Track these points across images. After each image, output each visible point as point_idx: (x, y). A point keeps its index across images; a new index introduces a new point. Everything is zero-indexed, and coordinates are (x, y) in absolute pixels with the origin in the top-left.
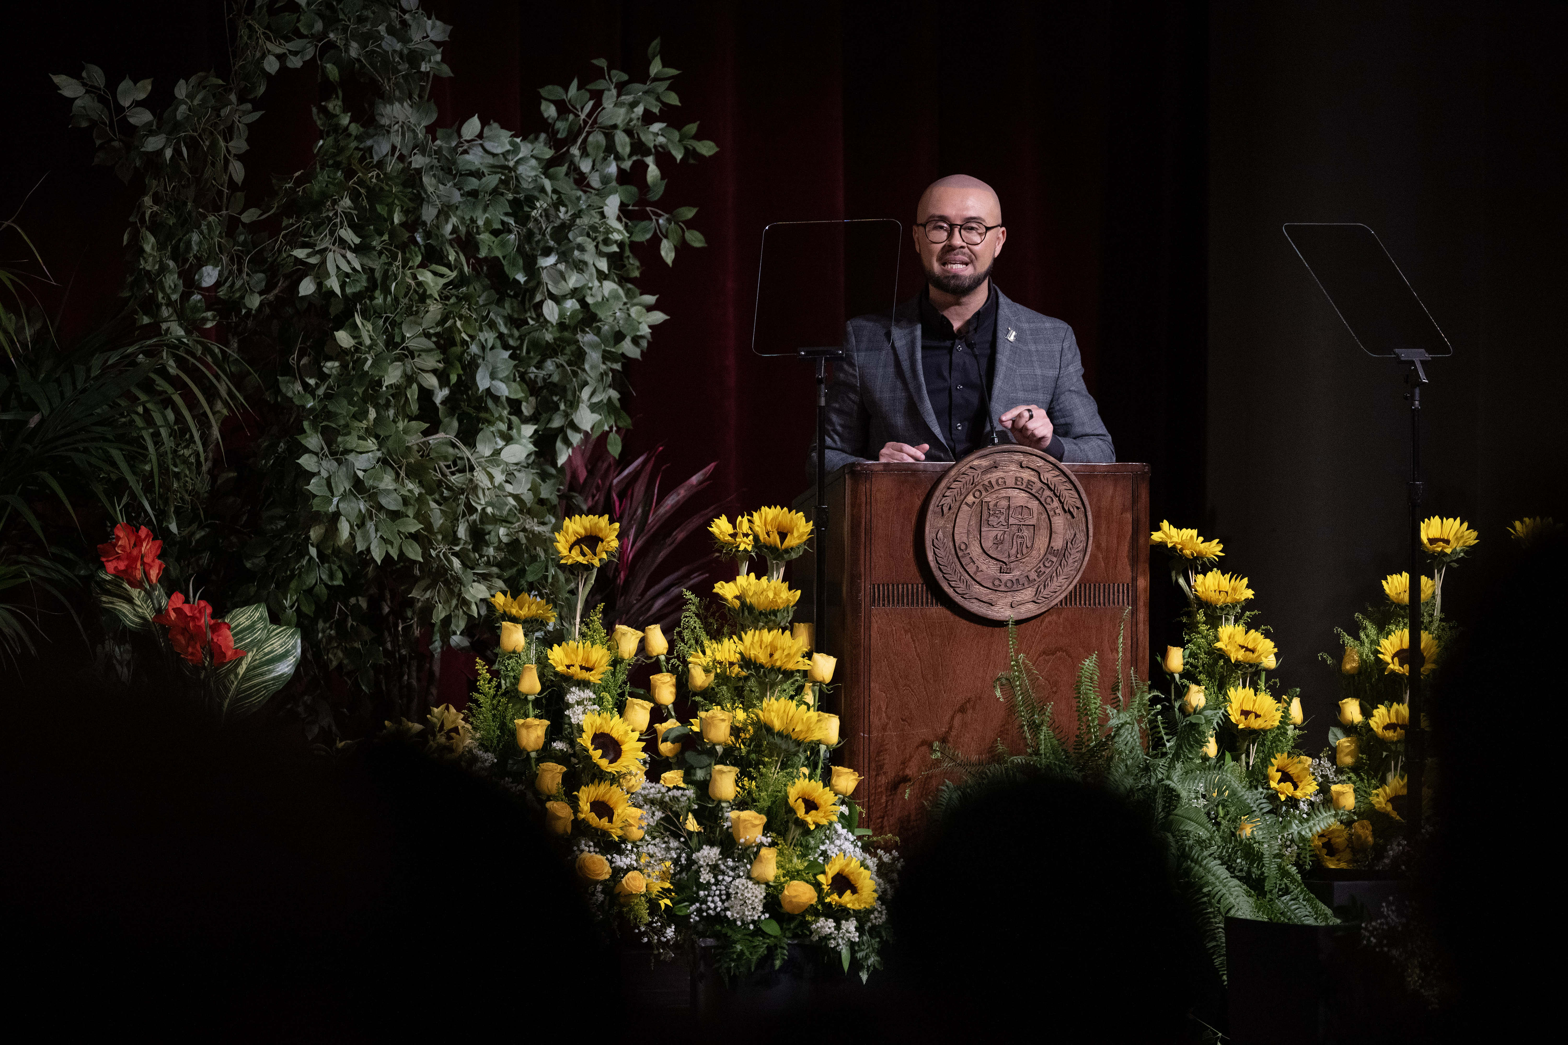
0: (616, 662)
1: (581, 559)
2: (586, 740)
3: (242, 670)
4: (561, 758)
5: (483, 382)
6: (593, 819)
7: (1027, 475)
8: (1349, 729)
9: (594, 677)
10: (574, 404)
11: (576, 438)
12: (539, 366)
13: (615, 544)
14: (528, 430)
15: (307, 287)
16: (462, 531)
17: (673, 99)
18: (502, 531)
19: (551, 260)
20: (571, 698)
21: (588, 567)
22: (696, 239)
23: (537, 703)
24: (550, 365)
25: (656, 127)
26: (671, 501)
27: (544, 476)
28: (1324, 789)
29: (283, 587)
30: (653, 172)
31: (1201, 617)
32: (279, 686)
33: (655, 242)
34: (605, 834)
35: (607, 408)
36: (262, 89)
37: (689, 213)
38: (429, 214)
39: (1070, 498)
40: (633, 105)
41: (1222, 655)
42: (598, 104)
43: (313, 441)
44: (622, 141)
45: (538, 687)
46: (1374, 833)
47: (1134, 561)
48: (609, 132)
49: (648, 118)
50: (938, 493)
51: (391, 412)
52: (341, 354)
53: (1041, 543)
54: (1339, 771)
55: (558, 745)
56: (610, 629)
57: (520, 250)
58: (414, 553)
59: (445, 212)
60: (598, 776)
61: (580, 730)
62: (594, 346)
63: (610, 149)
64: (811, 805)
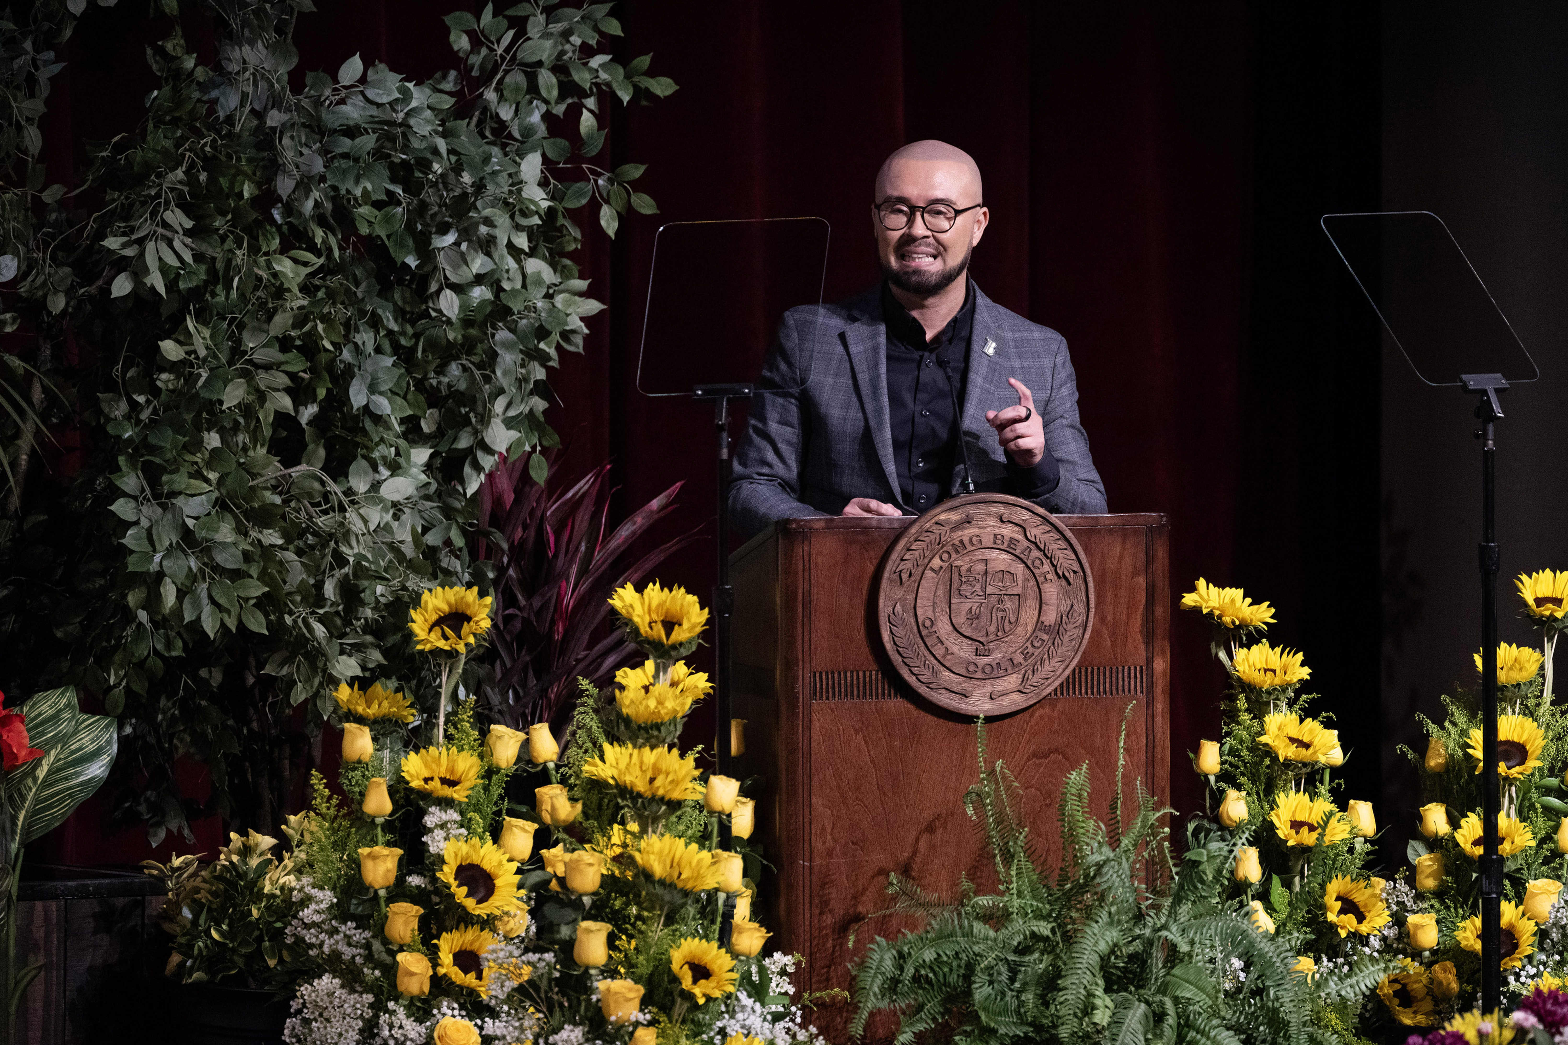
0: (490, 773)
1: (441, 644)
2: (447, 874)
4: (417, 897)
6: (457, 976)
7: (1008, 531)
8: (1434, 843)
9: (459, 794)
11: (486, 464)
13: (486, 624)
14: (422, 457)
16: (329, 589)
17: (613, 30)
19: (452, 239)
20: (429, 821)
21: (452, 655)
22: (644, 206)
23: (388, 826)
25: (597, 63)
28: (1399, 920)
30: (589, 121)
31: (1242, 703)
34: (472, 993)
38: (285, 186)
39: (1065, 559)
41: (1269, 752)
42: (521, 37)
43: (131, 481)
45: (388, 807)
46: (1459, 976)
47: (1149, 637)
48: (532, 71)
49: (583, 54)
50: (895, 556)
54: (1420, 897)
55: (415, 880)
57: (411, 228)
60: (465, 920)
61: (441, 860)
64: (701, 972)
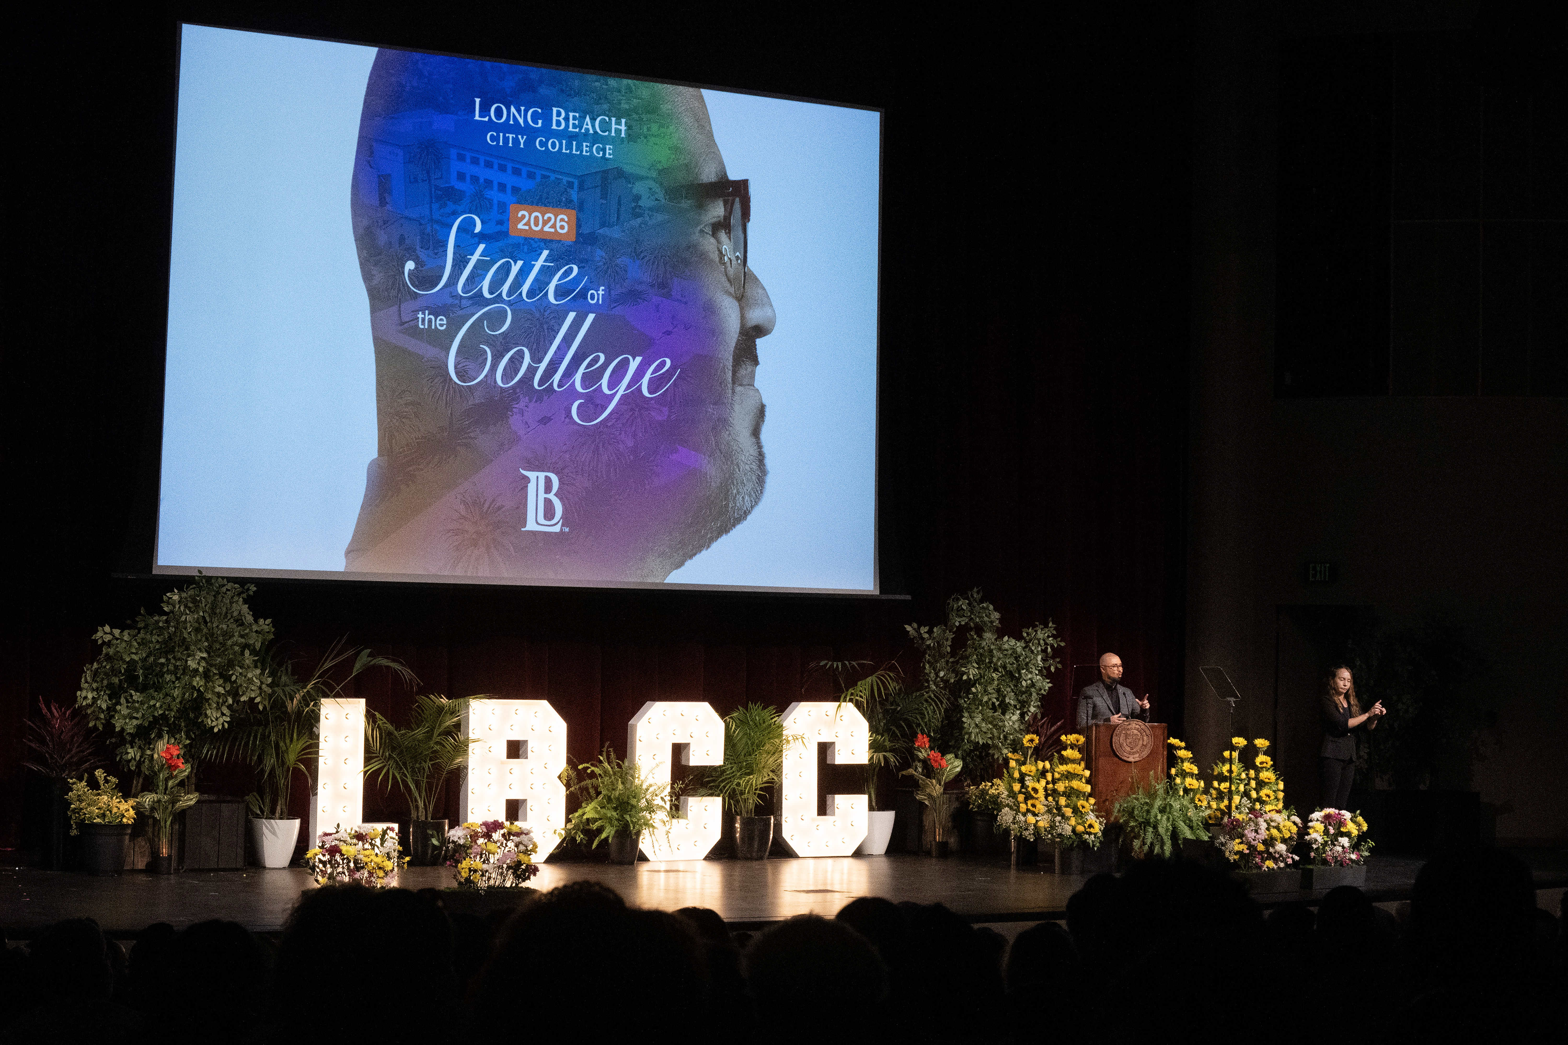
0: (1038, 770)
1: (1029, 745)
2: (1030, 789)
3: (948, 770)
4: (1024, 793)
5: (1007, 700)
6: (1031, 808)
7: (1137, 726)
8: (1215, 789)
9: (1032, 774)
10: (1029, 706)
11: (1030, 714)
12: (1021, 696)
13: (1038, 742)
14: (1018, 712)
15: (965, 677)
16: (1002, 737)
17: (1055, 632)
18: (1011, 737)
19: (1024, 671)
20: (1026, 779)
21: (1031, 747)
22: (1059, 666)
23: (1018, 780)
24: (1024, 696)
25: (1050, 639)
26: (1053, 729)
27: (1022, 723)
28: (1209, 803)
29: (958, 749)
30: (1049, 650)
31: (1179, 761)
32: (957, 773)
33: (1050, 667)
34: (1034, 812)
35: (1038, 707)
36: (955, 629)
37: (1058, 660)
38: (995, 660)
39: (1148, 732)
40: (1045, 633)
41: (1184, 770)
42: (1036, 633)
43: (966, 714)
44: (1041, 642)
45: (1019, 776)
46: (1221, 814)
47: (1163, 748)
48: (1039, 640)
49: (1049, 637)
50: (1116, 731)
51: (985, 708)
52: (973, 693)
53: (1141, 742)
54: (1212, 799)
55: (1023, 790)
56: (1036, 762)
57: (1017, 668)
58: (990, 742)
59: (999, 659)
60: (1033, 798)
61: (1028, 786)
62: (1035, 692)
63: (1039, 644)
64: (1083, 807)
